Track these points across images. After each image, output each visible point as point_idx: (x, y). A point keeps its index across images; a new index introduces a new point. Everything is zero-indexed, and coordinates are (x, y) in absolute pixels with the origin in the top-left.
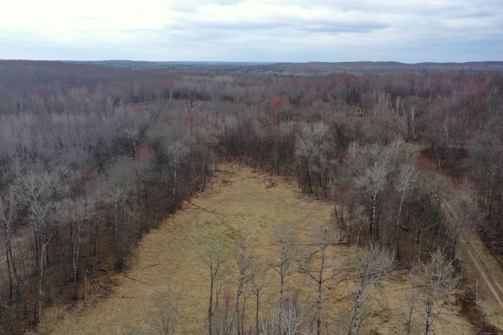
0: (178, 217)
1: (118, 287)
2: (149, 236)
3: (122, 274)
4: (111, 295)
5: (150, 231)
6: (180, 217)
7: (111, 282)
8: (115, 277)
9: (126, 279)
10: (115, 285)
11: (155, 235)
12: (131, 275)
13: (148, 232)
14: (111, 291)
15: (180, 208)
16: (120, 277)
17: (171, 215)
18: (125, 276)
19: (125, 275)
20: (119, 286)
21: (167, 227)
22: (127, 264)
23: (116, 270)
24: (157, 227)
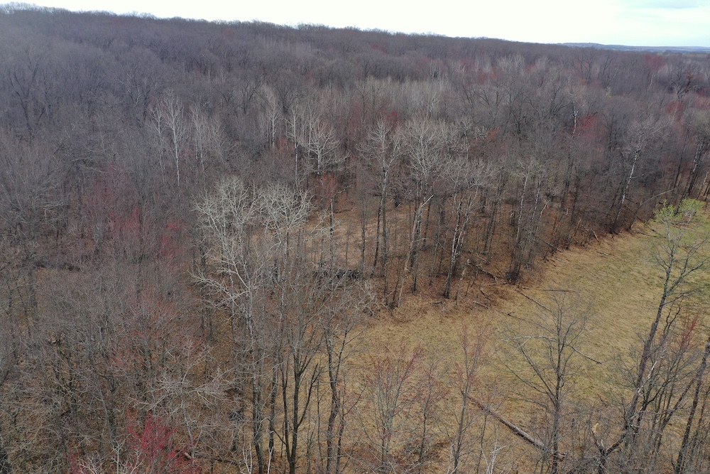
0: (621, 240)
1: (505, 301)
2: (566, 253)
3: (515, 287)
4: (493, 307)
5: (571, 248)
6: (624, 243)
7: (497, 292)
8: (504, 288)
9: (519, 295)
10: (501, 297)
11: (577, 255)
12: (527, 292)
13: (567, 248)
14: (494, 303)
15: (628, 230)
16: (512, 290)
17: (610, 236)
18: (518, 292)
19: (518, 289)
20: (506, 299)
21: (599, 250)
22: (525, 277)
23: (508, 280)
24: (582, 246)
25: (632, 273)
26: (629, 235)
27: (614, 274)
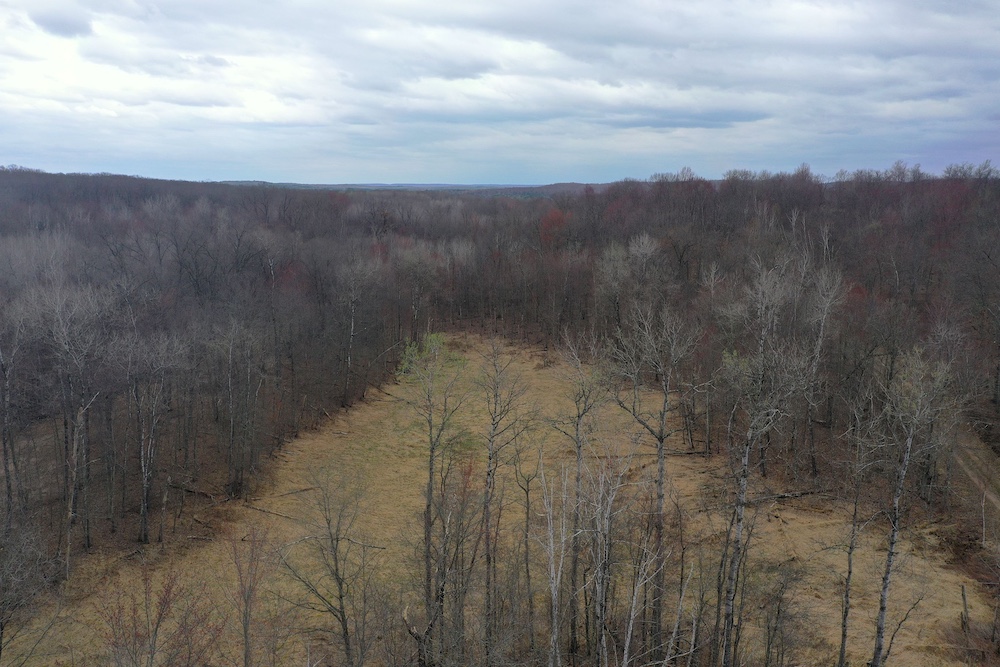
0: (357, 414)
1: (233, 524)
2: (297, 443)
3: (242, 501)
4: (219, 536)
5: (301, 435)
6: (361, 415)
7: (218, 515)
8: (227, 507)
9: (250, 511)
10: (228, 520)
11: (310, 442)
12: (259, 504)
13: (296, 436)
14: (218, 530)
15: (361, 399)
16: (238, 508)
17: (343, 410)
18: (247, 507)
19: (246, 504)
20: (234, 521)
21: (335, 430)
22: (252, 486)
23: (230, 494)
24: (314, 428)
25: (379, 448)
26: (364, 405)
27: (359, 455)
